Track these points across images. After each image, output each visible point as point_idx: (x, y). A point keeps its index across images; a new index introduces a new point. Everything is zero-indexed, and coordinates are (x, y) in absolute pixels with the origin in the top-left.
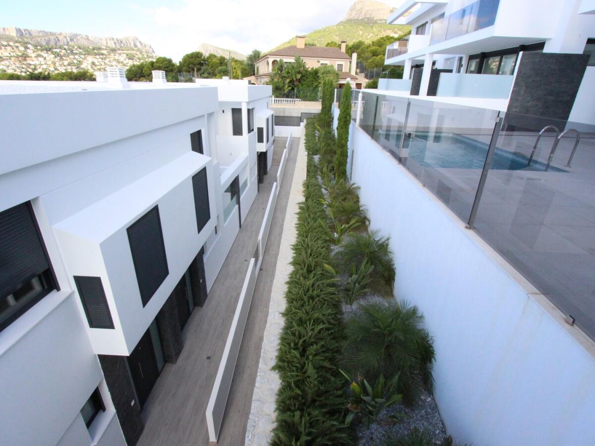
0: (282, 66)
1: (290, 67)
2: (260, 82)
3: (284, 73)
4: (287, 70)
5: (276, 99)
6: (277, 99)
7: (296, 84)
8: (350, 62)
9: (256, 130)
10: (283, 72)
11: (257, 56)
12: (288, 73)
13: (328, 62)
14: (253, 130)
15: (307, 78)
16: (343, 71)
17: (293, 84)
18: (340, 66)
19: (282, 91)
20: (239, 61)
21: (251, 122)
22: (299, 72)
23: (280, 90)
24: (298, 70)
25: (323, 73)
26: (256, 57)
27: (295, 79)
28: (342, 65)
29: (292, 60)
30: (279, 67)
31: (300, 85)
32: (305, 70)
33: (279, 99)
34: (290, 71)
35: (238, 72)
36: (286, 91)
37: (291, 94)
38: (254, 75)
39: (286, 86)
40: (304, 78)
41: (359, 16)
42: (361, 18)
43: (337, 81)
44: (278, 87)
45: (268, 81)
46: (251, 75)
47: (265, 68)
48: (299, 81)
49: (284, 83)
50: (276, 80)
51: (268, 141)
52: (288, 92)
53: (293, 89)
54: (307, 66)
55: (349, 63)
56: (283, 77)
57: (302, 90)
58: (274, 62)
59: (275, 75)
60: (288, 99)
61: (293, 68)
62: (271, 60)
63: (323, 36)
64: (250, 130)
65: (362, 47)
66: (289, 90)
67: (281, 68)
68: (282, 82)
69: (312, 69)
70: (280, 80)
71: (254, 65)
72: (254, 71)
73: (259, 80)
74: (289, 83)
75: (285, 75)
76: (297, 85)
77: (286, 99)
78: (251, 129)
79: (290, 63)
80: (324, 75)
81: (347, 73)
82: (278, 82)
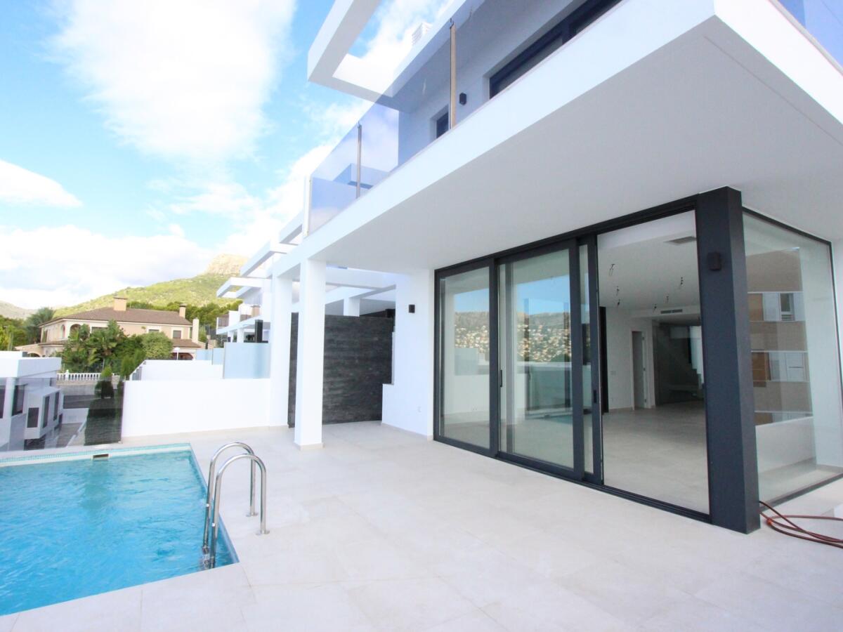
0: (86, 333)
1: (99, 333)
2: (47, 352)
3: (89, 341)
4: (93, 337)
5: (71, 374)
6: (74, 374)
7: (107, 354)
8: (191, 329)
9: (26, 411)
10: (87, 340)
11: (47, 316)
12: (95, 341)
13: (160, 328)
14: (21, 412)
15: (124, 347)
16: (182, 338)
17: (102, 355)
18: (177, 334)
19: (83, 364)
20: (11, 320)
21: (19, 401)
22: (113, 340)
23: (81, 363)
24: (111, 337)
25: (149, 342)
26: (45, 317)
27: (105, 348)
28: (180, 331)
29: (104, 325)
30: (81, 334)
31: (114, 355)
32: (122, 338)
33: (78, 374)
34: (98, 339)
35: (6, 339)
36: (90, 363)
37: (98, 367)
38: (38, 341)
39: (92, 357)
40: (119, 347)
41: (224, 271)
42: (226, 273)
43: (170, 350)
44: (77, 358)
45: (61, 351)
46: (33, 343)
47: (57, 334)
48: (113, 350)
49: (88, 353)
50: (74, 349)
51: (45, 425)
52: (93, 365)
53: (101, 360)
54: (125, 333)
55: (189, 329)
56: (86, 346)
57: (116, 361)
58: (73, 327)
59: (74, 343)
60: (93, 374)
61: (103, 334)
62: (69, 325)
63: (173, 291)
64: (16, 410)
65: (215, 310)
66: (96, 362)
67: (84, 334)
68: (85, 352)
69: (134, 336)
70: (81, 349)
71: (41, 329)
72: (40, 336)
73: (45, 349)
74: (95, 353)
75: (91, 343)
76: (108, 356)
77: (90, 374)
78: (18, 410)
79: (100, 328)
80: (151, 344)
81: (187, 340)
82: (77, 352)
